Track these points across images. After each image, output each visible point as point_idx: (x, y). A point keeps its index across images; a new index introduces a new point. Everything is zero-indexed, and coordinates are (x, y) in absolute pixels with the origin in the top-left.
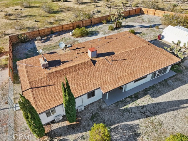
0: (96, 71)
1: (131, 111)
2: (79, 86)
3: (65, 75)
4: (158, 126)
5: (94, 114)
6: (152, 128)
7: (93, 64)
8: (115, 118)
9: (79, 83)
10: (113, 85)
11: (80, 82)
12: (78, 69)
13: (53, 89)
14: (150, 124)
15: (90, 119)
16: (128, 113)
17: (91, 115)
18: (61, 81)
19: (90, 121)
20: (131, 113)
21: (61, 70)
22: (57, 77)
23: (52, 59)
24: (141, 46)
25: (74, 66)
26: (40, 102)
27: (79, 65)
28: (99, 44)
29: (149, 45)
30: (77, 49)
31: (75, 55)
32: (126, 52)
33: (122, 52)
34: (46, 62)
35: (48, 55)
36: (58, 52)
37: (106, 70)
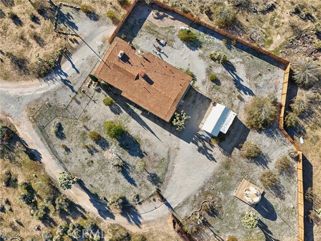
0: (131, 84)
2: (117, 82)
3: (120, 71)
4: (128, 121)
6: (125, 119)
7: (134, 79)
9: (119, 81)
12: (127, 74)
13: (109, 73)
14: (127, 118)
18: (115, 72)
21: (121, 67)
22: (116, 69)
23: (128, 54)
24: (170, 97)
25: (127, 72)
26: (101, 73)
27: (129, 73)
28: (160, 69)
29: (175, 100)
30: (146, 59)
31: (138, 64)
32: (158, 91)
33: (156, 89)
34: (120, 57)
35: (130, 48)
36: (136, 51)
37: (135, 88)
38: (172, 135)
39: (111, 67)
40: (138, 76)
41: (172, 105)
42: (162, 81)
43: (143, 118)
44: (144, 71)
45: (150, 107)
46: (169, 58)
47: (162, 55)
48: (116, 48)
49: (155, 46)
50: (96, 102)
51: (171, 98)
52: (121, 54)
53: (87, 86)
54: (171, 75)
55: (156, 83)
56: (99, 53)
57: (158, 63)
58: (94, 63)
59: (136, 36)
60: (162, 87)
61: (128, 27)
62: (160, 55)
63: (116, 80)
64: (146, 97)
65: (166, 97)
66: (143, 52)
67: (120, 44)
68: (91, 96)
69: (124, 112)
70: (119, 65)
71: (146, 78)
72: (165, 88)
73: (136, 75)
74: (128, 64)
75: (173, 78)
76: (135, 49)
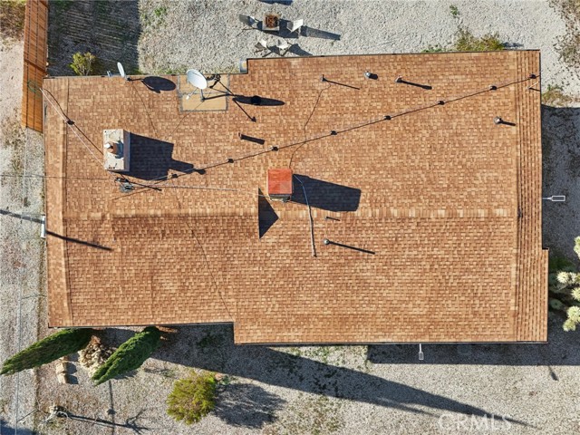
0: (254, 262)
1: (296, 369)
2: (182, 295)
3: (161, 236)
4: (328, 425)
5: (211, 335)
6: (313, 422)
7: (257, 230)
8: (251, 368)
9: (187, 284)
10: (271, 330)
11: (191, 280)
12: (207, 230)
13: (118, 275)
14: (315, 414)
15: (197, 344)
16: (287, 370)
17: (205, 334)
18: (144, 253)
19: (194, 347)
20: (292, 375)
21: (155, 216)
22: (137, 236)
23: (152, 125)
24: (482, 213)
25: (196, 218)
26: (80, 299)
27: (215, 218)
28: (350, 105)
29: (520, 215)
30: (256, 101)
31: (230, 145)
32: (403, 219)
33: (389, 216)
34: (120, 164)
35: (145, 92)
36: (182, 88)
37: (286, 271)
38: (560, 370)
39: (108, 242)
40: (264, 208)
41: (520, 245)
42: (394, 161)
43: (389, 372)
44: (279, 163)
45: (410, 321)
46: (345, 37)
47: (307, 44)
48: (74, 133)
49: (249, 22)
50: (145, 422)
51: (491, 217)
52: (117, 149)
53: (61, 378)
54: (420, 102)
55: (375, 187)
56: (27, 204)
57: (321, 86)
58: (32, 262)
59: (139, 31)
60: (414, 192)
61: (82, 11)
62: (295, 49)
63: (171, 287)
64: (363, 284)
65: (462, 224)
66: (217, 78)
67: (82, 104)
68: (104, 415)
69: (290, 395)
70: (144, 211)
71: (308, 191)
72: (430, 182)
73: (254, 209)
74: (185, 178)
75: (438, 113)
76: (169, 85)
